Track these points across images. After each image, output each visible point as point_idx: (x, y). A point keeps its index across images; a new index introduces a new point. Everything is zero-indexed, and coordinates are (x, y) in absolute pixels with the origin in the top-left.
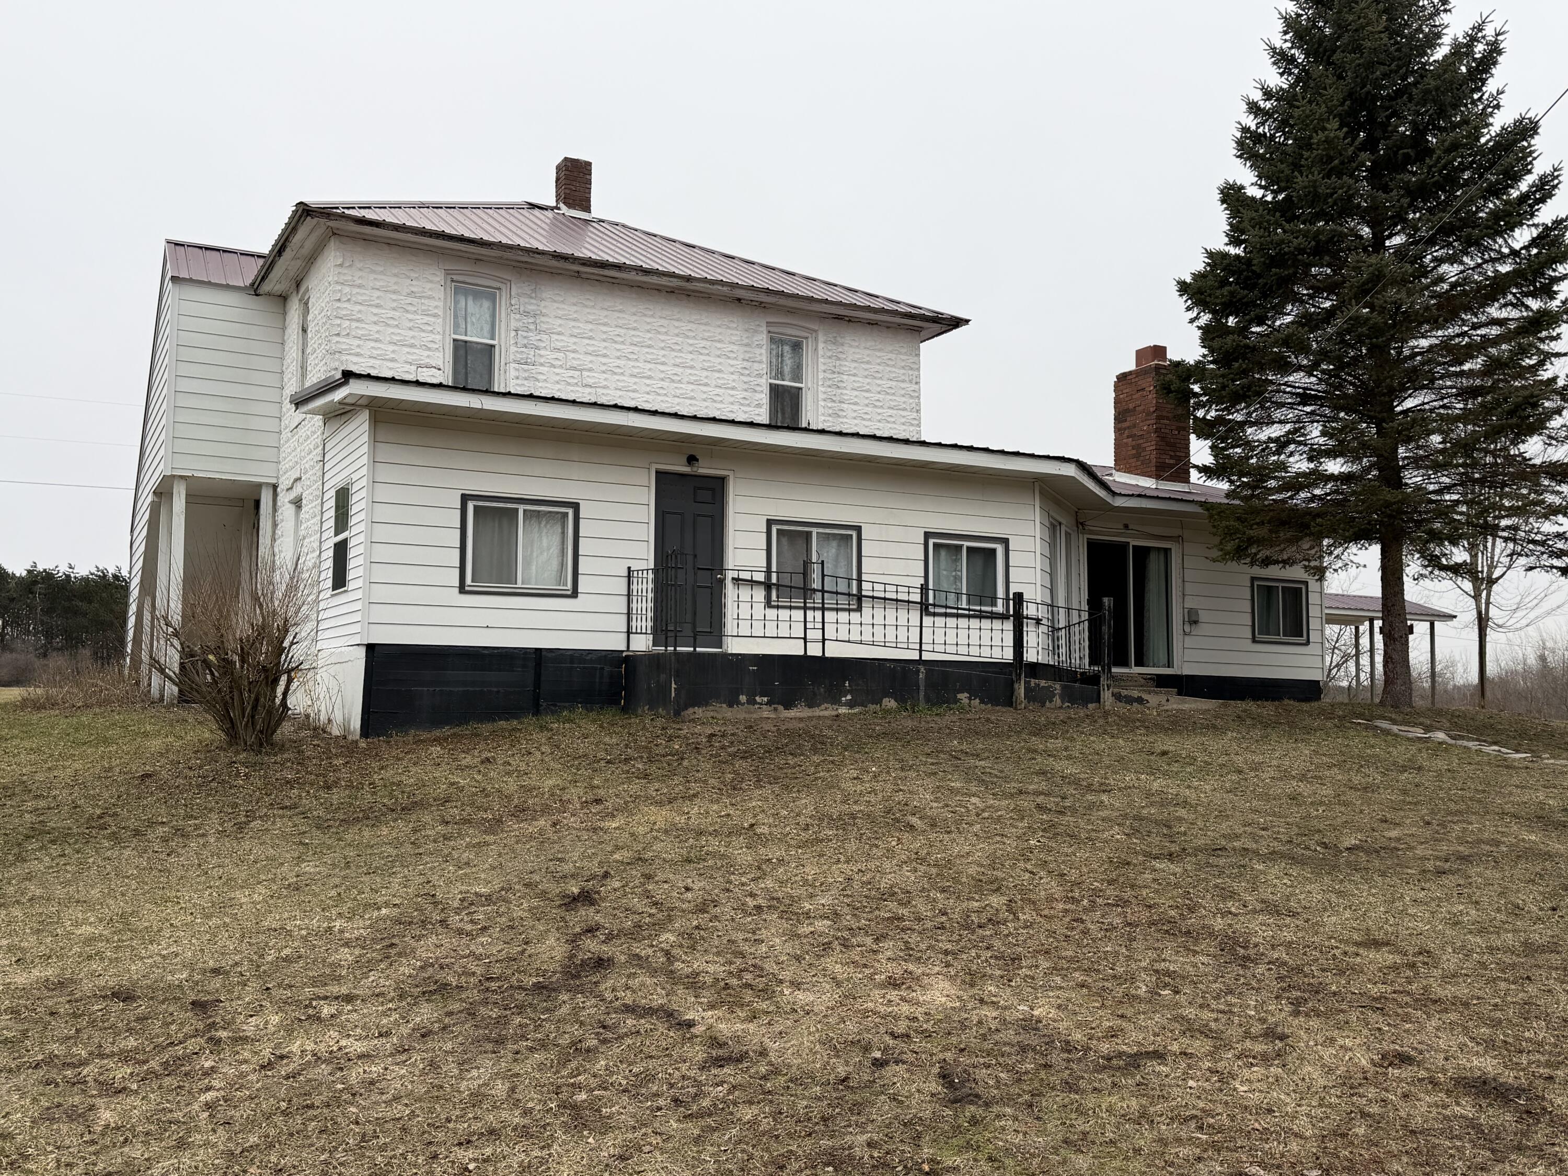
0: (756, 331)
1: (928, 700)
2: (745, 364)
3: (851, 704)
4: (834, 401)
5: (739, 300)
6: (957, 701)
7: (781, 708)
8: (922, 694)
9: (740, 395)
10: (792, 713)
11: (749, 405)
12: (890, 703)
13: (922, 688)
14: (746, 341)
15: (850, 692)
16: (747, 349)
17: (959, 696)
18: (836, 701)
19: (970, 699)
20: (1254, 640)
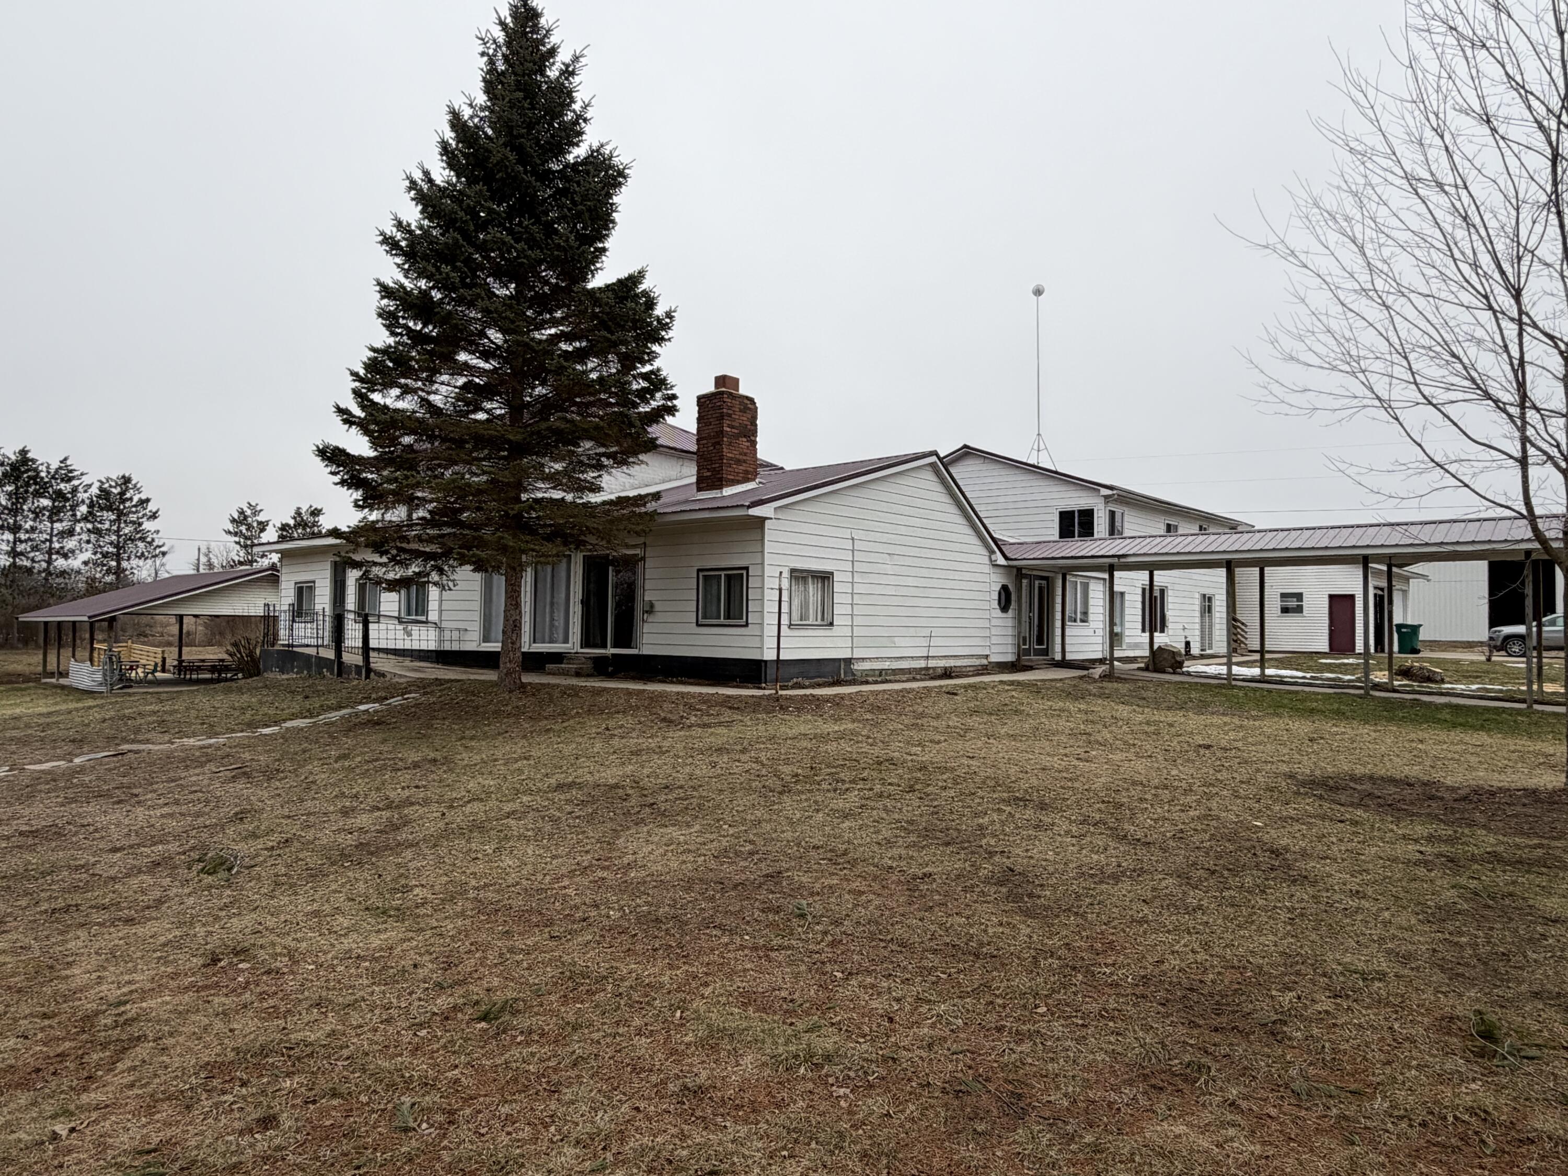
20: (698, 625)
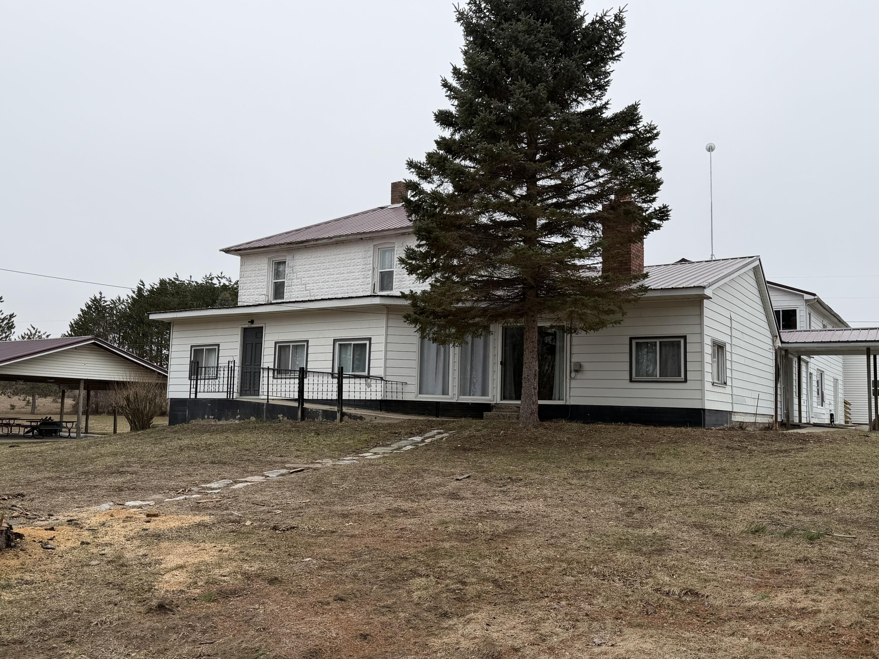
0: (369, 251)
1: (267, 418)
2: (364, 266)
3: (240, 419)
4: (400, 274)
5: (362, 239)
6: (278, 418)
7: (217, 420)
8: (265, 415)
9: (360, 281)
10: (221, 423)
11: (364, 285)
12: (253, 419)
13: (265, 412)
14: (364, 256)
15: (239, 414)
16: (364, 259)
17: (279, 416)
18: (235, 418)
19: (283, 417)
20: (631, 381)
